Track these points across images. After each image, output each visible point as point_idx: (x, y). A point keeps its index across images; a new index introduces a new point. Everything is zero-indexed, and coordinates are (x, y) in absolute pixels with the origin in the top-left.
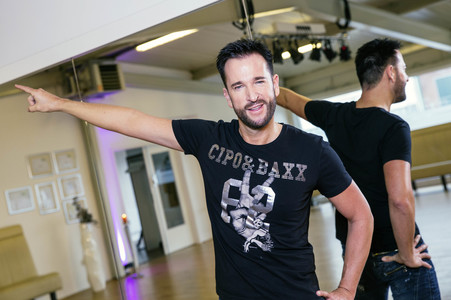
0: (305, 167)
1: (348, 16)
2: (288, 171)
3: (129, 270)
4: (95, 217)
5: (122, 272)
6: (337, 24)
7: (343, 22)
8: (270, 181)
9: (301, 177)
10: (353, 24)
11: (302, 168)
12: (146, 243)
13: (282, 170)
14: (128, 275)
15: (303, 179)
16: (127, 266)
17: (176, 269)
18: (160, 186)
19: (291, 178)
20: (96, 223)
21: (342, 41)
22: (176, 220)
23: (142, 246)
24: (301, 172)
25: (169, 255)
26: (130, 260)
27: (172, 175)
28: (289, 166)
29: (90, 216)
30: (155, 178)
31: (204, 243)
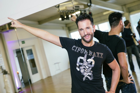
0: (103, 54)
1: (91, 3)
2: (98, 55)
3: (20, 90)
4: (9, 72)
5: (17, 91)
6: (87, 5)
7: (89, 4)
8: (93, 57)
9: (101, 57)
10: (92, 5)
11: (102, 54)
12: (24, 80)
13: (96, 55)
14: (19, 92)
15: (102, 58)
16: (19, 89)
17: (36, 88)
18: (29, 60)
19: (99, 57)
20: (9, 74)
21: (89, 10)
22: (35, 71)
23: (23, 81)
24: (102, 55)
25: (33, 83)
26: (20, 87)
27: (33, 56)
28: (98, 53)
29: (7, 72)
30: (28, 58)
31: (45, 79)
